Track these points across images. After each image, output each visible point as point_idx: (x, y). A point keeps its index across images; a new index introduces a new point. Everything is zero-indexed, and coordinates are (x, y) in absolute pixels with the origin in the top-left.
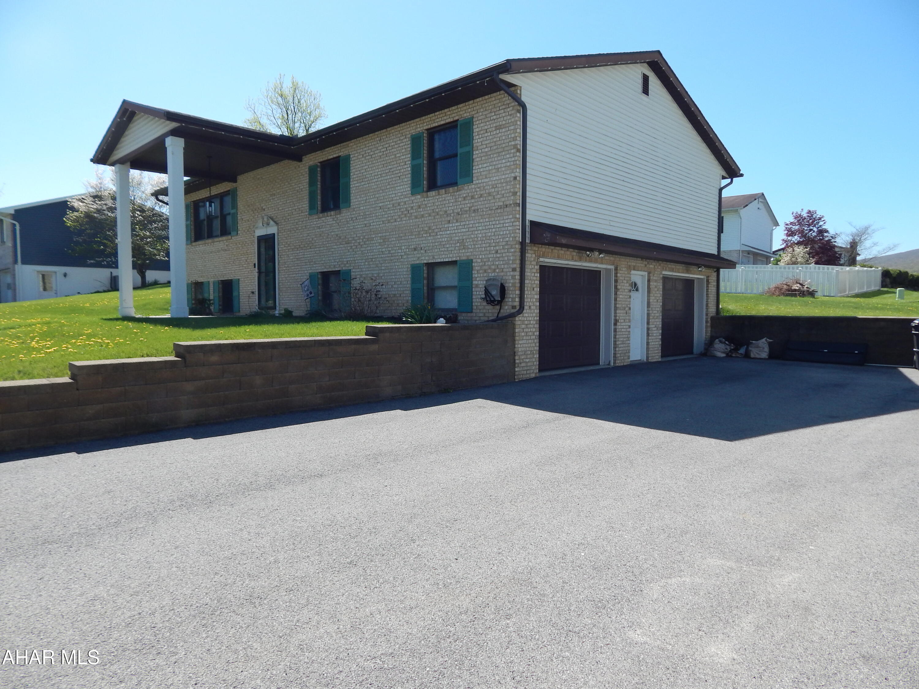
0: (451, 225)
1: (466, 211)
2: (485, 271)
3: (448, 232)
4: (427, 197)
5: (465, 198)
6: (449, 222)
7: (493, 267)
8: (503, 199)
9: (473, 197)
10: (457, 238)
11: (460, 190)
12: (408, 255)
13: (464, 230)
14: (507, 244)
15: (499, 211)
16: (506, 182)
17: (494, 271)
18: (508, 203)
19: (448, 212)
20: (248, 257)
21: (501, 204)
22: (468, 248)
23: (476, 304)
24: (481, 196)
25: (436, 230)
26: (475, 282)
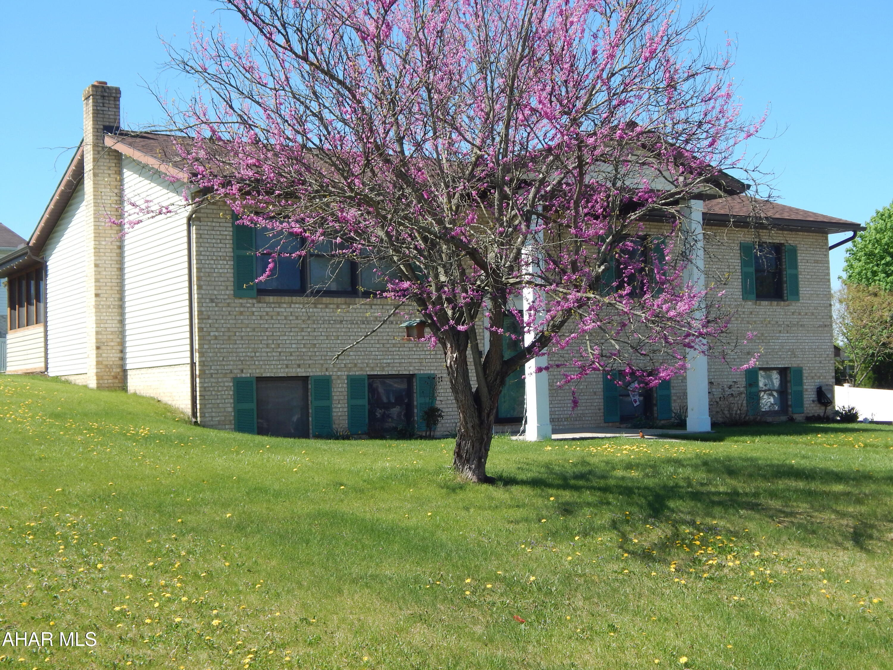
0: (782, 335)
1: (795, 325)
2: (813, 378)
3: (780, 341)
4: (760, 305)
5: (793, 313)
6: (780, 332)
7: (818, 374)
8: (823, 320)
9: (800, 314)
10: (788, 347)
11: (788, 305)
12: (741, 358)
13: (794, 341)
14: (828, 357)
15: (820, 329)
16: (824, 307)
17: (819, 377)
18: (826, 323)
19: (779, 323)
21: (821, 323)
22: (798, 357)
23: (807, 405)
24: (806, 314)
25: (768, 338)
26: (805, 387)
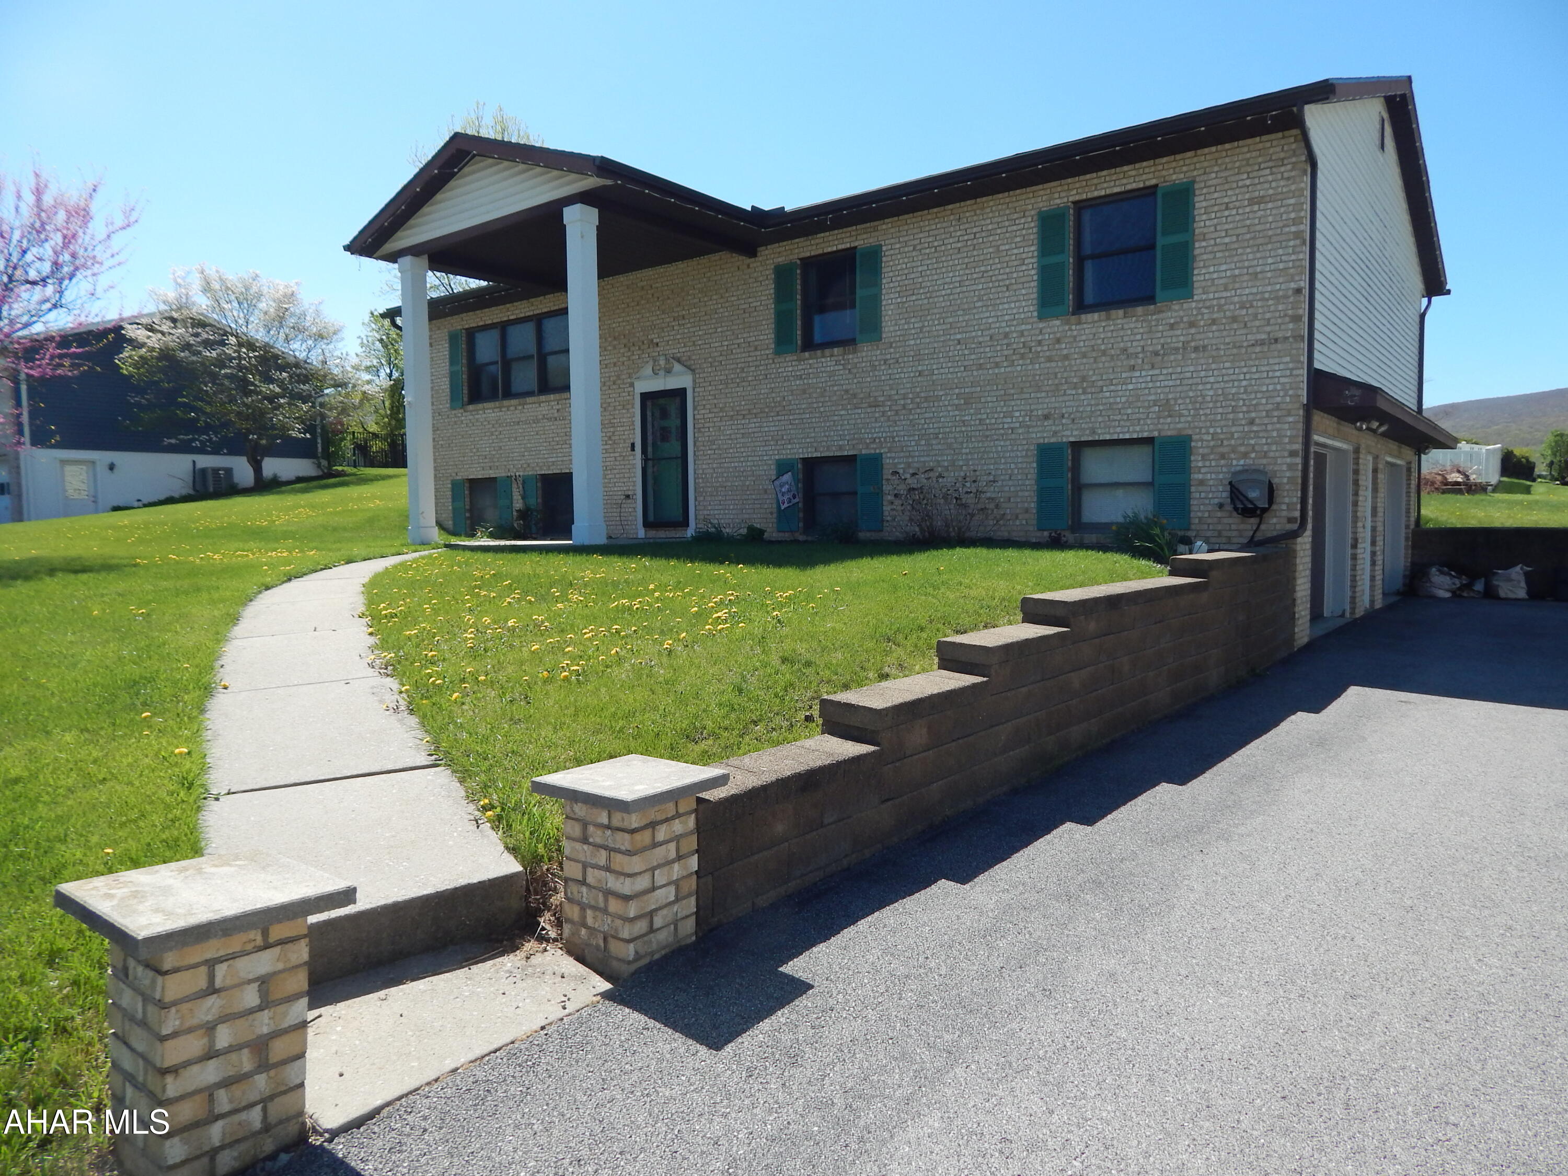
0: (1138, 374)
1: (1177, 349)
2: (1223, 456)
3: (1131, 387)
4: (1079, 323)
5: (1172, 327)
6: (1133, 368)
7: (1242, 449)
8: (1268, 329)
9: (1192, 324)
10: (1152, 397)
11: (1160, 312)
12: (1028, 427)
13: (1171, 383)
14: (1278, 409)
15: (1258, 349)
16: (1277, 298)
17: (1245, 455)
18: (1280, 335)
19: (1131, 351)
20: (614, 432)
21: (1264, 336)
22: (1181, 416)
23: (1200, 514)
24: (1214, 322)
25: (1100, 383)
26: (1196, 476)
